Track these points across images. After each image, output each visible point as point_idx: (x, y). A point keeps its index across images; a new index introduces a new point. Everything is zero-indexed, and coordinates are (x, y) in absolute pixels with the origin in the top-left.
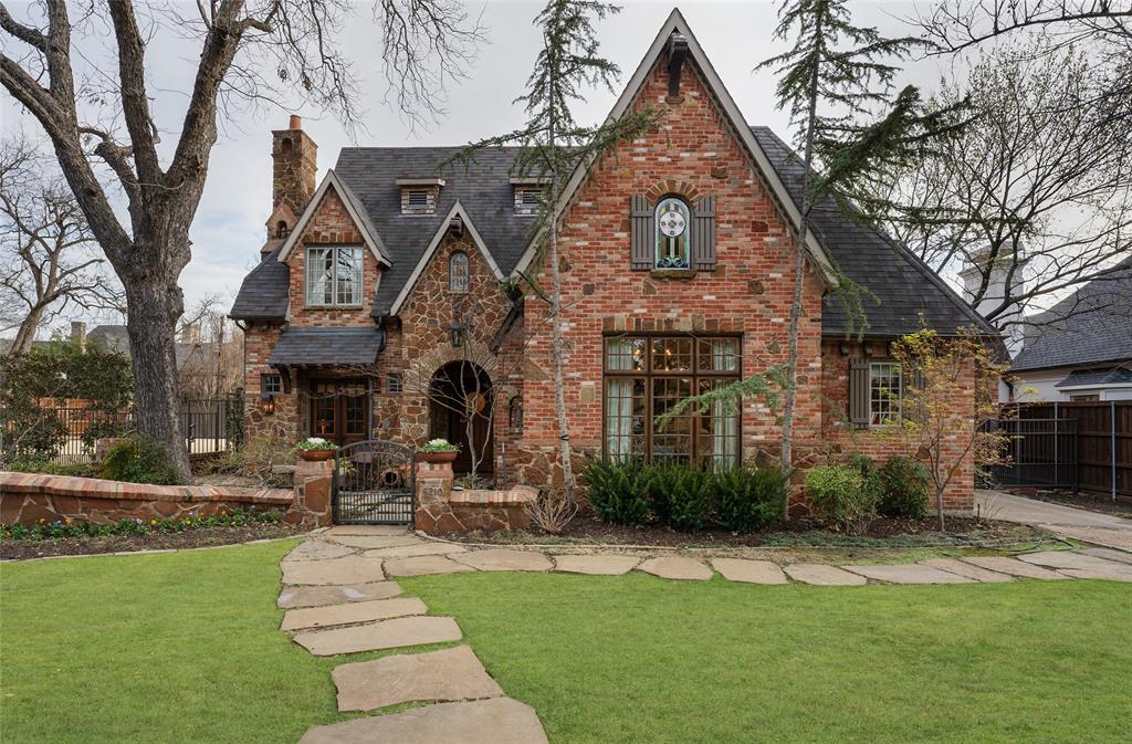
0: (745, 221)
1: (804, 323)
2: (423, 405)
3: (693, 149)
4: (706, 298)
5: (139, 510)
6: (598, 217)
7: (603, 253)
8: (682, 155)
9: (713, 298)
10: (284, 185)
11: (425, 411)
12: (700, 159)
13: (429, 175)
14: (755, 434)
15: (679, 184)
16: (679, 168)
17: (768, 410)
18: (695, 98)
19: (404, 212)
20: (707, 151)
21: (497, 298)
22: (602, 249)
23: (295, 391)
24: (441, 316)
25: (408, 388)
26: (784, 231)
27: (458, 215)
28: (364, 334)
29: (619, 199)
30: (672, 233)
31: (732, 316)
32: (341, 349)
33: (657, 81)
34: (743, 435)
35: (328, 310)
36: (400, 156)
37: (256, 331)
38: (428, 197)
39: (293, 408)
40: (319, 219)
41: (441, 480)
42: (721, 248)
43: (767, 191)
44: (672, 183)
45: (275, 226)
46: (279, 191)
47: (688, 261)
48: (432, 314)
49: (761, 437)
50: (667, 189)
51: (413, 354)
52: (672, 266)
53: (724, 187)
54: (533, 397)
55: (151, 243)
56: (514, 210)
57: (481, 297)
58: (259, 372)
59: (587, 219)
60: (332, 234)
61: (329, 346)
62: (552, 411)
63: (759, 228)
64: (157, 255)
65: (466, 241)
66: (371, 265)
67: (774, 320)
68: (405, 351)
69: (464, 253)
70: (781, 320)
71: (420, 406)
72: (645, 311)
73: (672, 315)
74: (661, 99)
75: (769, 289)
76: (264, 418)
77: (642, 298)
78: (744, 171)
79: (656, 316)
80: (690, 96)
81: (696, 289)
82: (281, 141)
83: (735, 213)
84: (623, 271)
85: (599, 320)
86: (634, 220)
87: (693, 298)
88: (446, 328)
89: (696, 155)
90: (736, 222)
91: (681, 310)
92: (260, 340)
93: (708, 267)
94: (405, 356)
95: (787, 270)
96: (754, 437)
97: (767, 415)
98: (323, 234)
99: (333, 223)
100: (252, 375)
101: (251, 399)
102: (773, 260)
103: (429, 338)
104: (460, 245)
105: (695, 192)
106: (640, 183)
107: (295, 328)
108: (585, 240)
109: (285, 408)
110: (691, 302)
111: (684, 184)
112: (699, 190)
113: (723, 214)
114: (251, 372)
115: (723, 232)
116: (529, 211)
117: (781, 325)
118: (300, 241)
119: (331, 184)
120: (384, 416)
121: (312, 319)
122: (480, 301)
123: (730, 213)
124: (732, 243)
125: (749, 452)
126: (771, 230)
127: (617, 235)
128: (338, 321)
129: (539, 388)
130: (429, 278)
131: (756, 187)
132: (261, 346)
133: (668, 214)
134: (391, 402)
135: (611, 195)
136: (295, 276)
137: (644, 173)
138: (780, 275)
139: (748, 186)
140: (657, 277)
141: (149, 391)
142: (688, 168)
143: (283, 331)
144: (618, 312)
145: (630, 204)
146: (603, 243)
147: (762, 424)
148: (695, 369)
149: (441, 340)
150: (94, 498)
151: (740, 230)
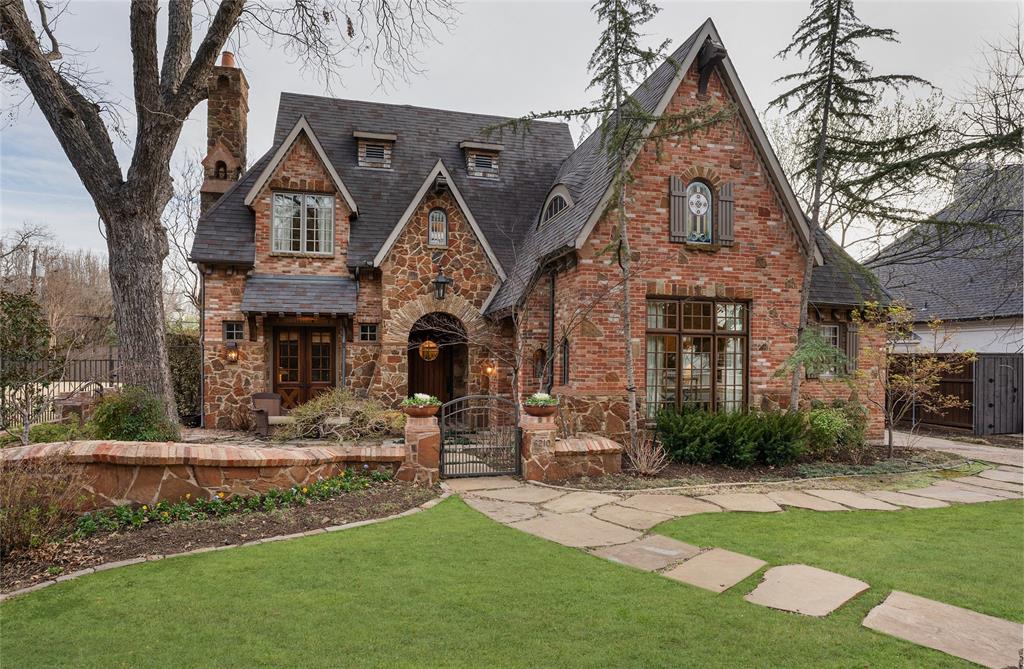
0: (754, 207)
1: (794, 294)
2: (403, 354)
3: (716, 141)
4: (726, 269)
5: (277, 478)
6: (644, 193)
7: (647, 225)
8: (709, 145)
9: (731, 269)
10: (220, 124)
11: (405, 361)
12: (722, 151)
13: (378, 130)
14: (760, 383)
15: (706, 171)
16: (706, 157)
17: (769, 364)
18: (718, 98)
19: (360, 164)
20: (726, 144)
21: (474, 255)
22: (646, 221)
23: (261, 339)
24: (421, 269)
25: (387, 338)
26: (782, 217)
27: (440, 173)
28: (336, 283)
29: (660, 179)
30: (698, 212)
31: (744, 285)
32: (318, 297)
33: (689, 79)
34: (750, 385)
35: (298, 257)
36: (345, 108)
37: (216, 276)
38: (385, 152)
39: (259, 357)
40: (289, 164)
41: (549, 432)
42: (737, 228)
43: (771, 183)
44: (701, 169)
45: (213, 165)
46: (214, 129)
47: (710, 238)
48: (413, 267)
49: (764, 386)
50: (697, 175)
51: (394, 305)
52: (698, 240)
53: (738, 177)
54: (589, 352)
55: (145, 178)
56: (467, 172)
57: (460, 253)
58: (220, 319)
59: (634, 194)
60: (301, 181)
61: (304, 293)
62: (605, 364)
63: (764, 213)
64: (150, 191)
65: (446, 200)
66: (343, 215)
67: (774, 290)
68: (385, 301)
69: (443, 210)
70: (779, 290)
71: (400, 354)
72: (680, 278)
73: (699, 283)
74: (693, 95)
75: (770, 264)
76: (226, 367)
77: (677, 266)
78: (753, 165)
79: (688, 282)
80: (715, 95)
81: (719, 262)
82: (217, 77)
83: (747, 199)
84: (663, 242)
85: (644, 285)
86: (672, 198)
87: (717, 269)
88: (425, 280)
89: (719, 146)
90: (747, 206)
91: (707, 279)
92: (221, 285)
93: (728, 244)
94: (386, 307)
95: (783, 250)
96: (759, 386)
97: (768, 368)
98: (292, 180)
99: (303, 169)
100: (213, 322)
101: (212, 347)
102: (773, 241)
103: (409, 290)
104: (439, 202)
105: (718, 178)
106: (677, 167)
107: (261, 274)
108: (632, 212)
109: (251, 357)
110: (714, 273)
111: (710, 171)
112: (721, 177)
113: (738, 199)
114: (211, 318)
115: (738, 214)
116: (481, 174)
117: (779, 295)
118: (267, 185)
119: (303, 129)
120: (357, 365)
121: (280, 266)
122: (458, 257)
123: (743, 199)
124: (745, 225)
125: (757, 399)
126: (772, 216)
127: (659, 210)
128: (308, 269)
129: (595, 344)
130: (409, 232)
131: (763, 179)
132: (222, 291)
133: (695, 195)
134: (363, 351)
135: (654, 175)
136: (261, 221)
137: (680, 158)
138: (778, 253)
139: (756, 177)
140: (691, 250)
141: (139, 339)
142: (713, 158)
143: (249, 277)
144: (658, 278)
145: (670, 184)
146: (647, 217)
147: (764, 375)
148: (714, 330)
149: (422, 292)
150: (239, 468)
151: (750, 214)
